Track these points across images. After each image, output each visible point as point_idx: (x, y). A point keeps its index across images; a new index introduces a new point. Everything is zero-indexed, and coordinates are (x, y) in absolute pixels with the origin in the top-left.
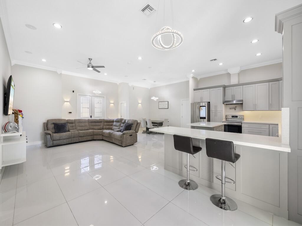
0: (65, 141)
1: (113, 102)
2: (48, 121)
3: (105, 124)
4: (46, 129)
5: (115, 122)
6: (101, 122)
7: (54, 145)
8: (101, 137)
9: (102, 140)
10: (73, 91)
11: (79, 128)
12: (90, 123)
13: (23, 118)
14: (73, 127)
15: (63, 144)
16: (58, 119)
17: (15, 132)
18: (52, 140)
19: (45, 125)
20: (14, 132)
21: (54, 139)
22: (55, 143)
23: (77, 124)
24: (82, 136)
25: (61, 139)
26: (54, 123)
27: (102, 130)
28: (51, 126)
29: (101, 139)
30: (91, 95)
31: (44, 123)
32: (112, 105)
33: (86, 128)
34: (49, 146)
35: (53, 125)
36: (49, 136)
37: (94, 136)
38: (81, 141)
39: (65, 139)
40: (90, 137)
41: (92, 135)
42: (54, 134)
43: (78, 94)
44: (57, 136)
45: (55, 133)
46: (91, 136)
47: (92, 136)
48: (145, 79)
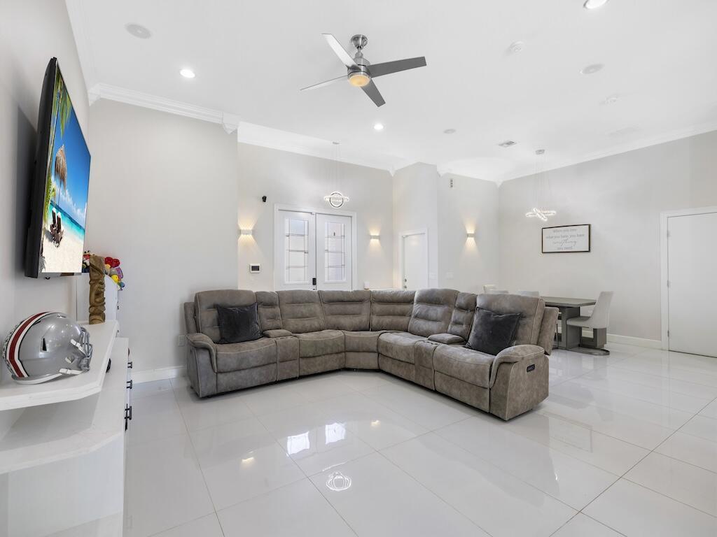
0: (257, 376)
1: (377, 234)
2: (198, 297)
3: (377, 307)
4: (192, 326)
5: (421, 301)
6: (361, 301)
7: (221, 389)
8: (371, 360)
9: (378, 371)
10: (264, 199)
11: (293, 323)
12: (327, 306)
13: (121, 285)
14: (274, 318)
15: (249, 385)
16: (227, 291)
17: (69, 372)
18: (214, 371)
19: (190, 312)
20: (65, 376)
21: (221, 368)
22: (226, 381)
23: (287, 309)
24: (311, 354)
25: (243, 366)
26: (216, 307)
27: (376, 334)
28: (208, 317)
29: (375, 366)
30: (314, 211)
31: (186, 306)
32: (375, 242)
33: (316, 324)
34: (206, 394)
35: (214, 313)
36: (203, 358)
37: (348, 354)
38: (306, 374)
39: (256, 367)
40: (336, 356)
41: (341, 352)
42: (219, 346)
43: (277, 207)
44: (228, 353)
45: (222, 341)
46: (337, 353)
47: (340, 355)
48: (510, 143)
